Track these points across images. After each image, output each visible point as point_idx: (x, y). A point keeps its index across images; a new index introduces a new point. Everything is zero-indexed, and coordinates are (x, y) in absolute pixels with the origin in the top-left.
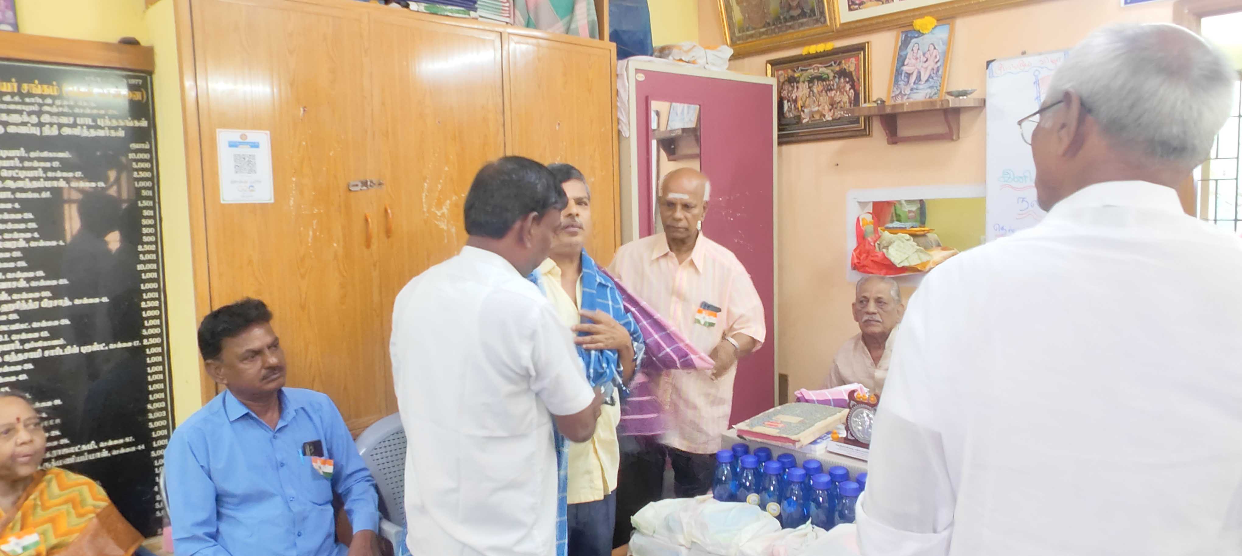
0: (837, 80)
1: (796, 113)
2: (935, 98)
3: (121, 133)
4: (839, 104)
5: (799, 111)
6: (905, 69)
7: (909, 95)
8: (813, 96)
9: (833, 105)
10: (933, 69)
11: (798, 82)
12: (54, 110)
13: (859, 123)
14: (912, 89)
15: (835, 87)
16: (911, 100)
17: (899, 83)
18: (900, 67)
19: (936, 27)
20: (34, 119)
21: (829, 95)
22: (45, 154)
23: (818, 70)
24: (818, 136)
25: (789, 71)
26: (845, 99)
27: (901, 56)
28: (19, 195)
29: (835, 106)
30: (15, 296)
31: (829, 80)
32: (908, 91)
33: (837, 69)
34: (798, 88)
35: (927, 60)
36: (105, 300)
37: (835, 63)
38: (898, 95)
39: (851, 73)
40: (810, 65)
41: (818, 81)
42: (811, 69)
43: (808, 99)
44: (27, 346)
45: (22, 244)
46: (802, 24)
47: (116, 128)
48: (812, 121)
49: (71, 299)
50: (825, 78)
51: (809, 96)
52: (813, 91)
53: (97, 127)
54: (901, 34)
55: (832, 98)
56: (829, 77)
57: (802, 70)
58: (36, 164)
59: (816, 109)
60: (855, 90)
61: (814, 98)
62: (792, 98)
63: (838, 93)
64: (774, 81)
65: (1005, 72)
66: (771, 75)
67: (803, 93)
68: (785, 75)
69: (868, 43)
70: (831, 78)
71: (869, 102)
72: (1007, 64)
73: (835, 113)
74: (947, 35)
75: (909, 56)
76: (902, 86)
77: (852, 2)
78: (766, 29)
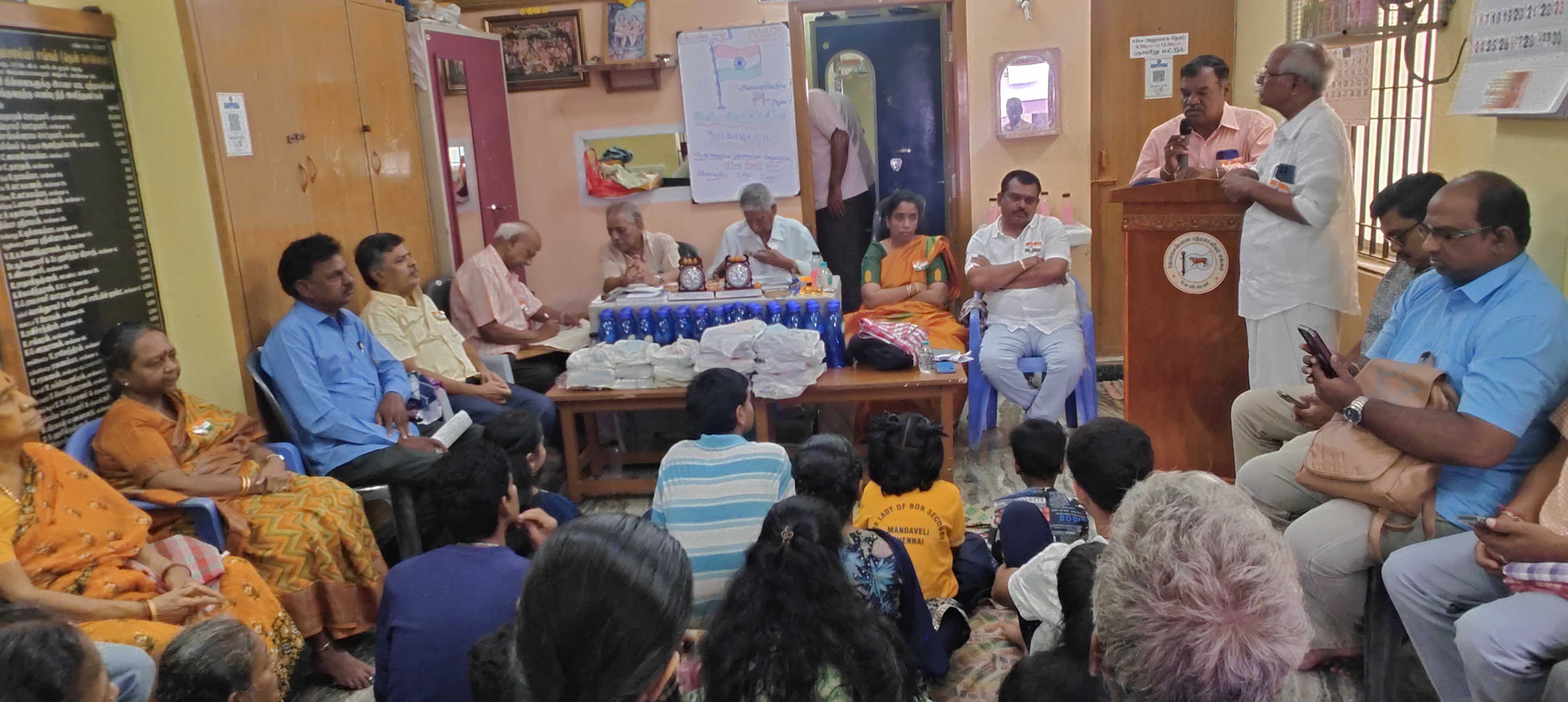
0: (555, 39)
1: (518, 66)
2: (643, 59)
3: (100, 97)
4: (559, 60)
5: (522, 63)
6: (616, 34)
7: (623, 55)
8: (533, 51)
9: (553, 59)
10: (638, 35)
11: (517, 39)
12: (59, 76)
13: (578, 76)
14: (624, 51)
15: (554, 44)
16: (625, 59)
17: (613, 45)
18: (611, 33)
19: (635, 2)
20: (48, 85)
21: (548, 51)
22: (61, 117)
23: (537, 29)
24: (542, 86)
25: (508, 28)
26: (564, 55)
27: (610, 24)
28: (53, 156)
29: (555, 61)
30: (65, 248)
31: (547, 39)
32: (621, 52)
33: (554, 29)
34: (517, 44)
35: (632, 28)
36: (116, 250)
37: (551, 25)
38: (613, 54)
39: (568, 33)
40: (528, 25)
41: (537, 39)
42: (529, 28)
43: (528, 54)
44: (79, 293)
45: (60, 201)
47: (96, 92)
48: (534, 72)
49: (97, 250)
50: (543, 36)
51: (530, 52)
52: (533, 47)
53: (85, 91)
54: (608, 6)
55: (551, 54)
56: (547, 36)
57: (520, 29)
58: (56, 127)
59: (538, 62)
60: (572, 49)
61: (535, 53)
62: (513, 52)
63: (557, 50)
64: (496, 37)
65: (689, 41)
66: (491, 32)
67: (523, 48)
68: (505, 32)
69: (580, 10)
70: (549, 37)
71: (586, 59)
72: (690, 35)
73: (555, 67)
74: (645, 10)
75: (617, 24)
76: (615, 48)
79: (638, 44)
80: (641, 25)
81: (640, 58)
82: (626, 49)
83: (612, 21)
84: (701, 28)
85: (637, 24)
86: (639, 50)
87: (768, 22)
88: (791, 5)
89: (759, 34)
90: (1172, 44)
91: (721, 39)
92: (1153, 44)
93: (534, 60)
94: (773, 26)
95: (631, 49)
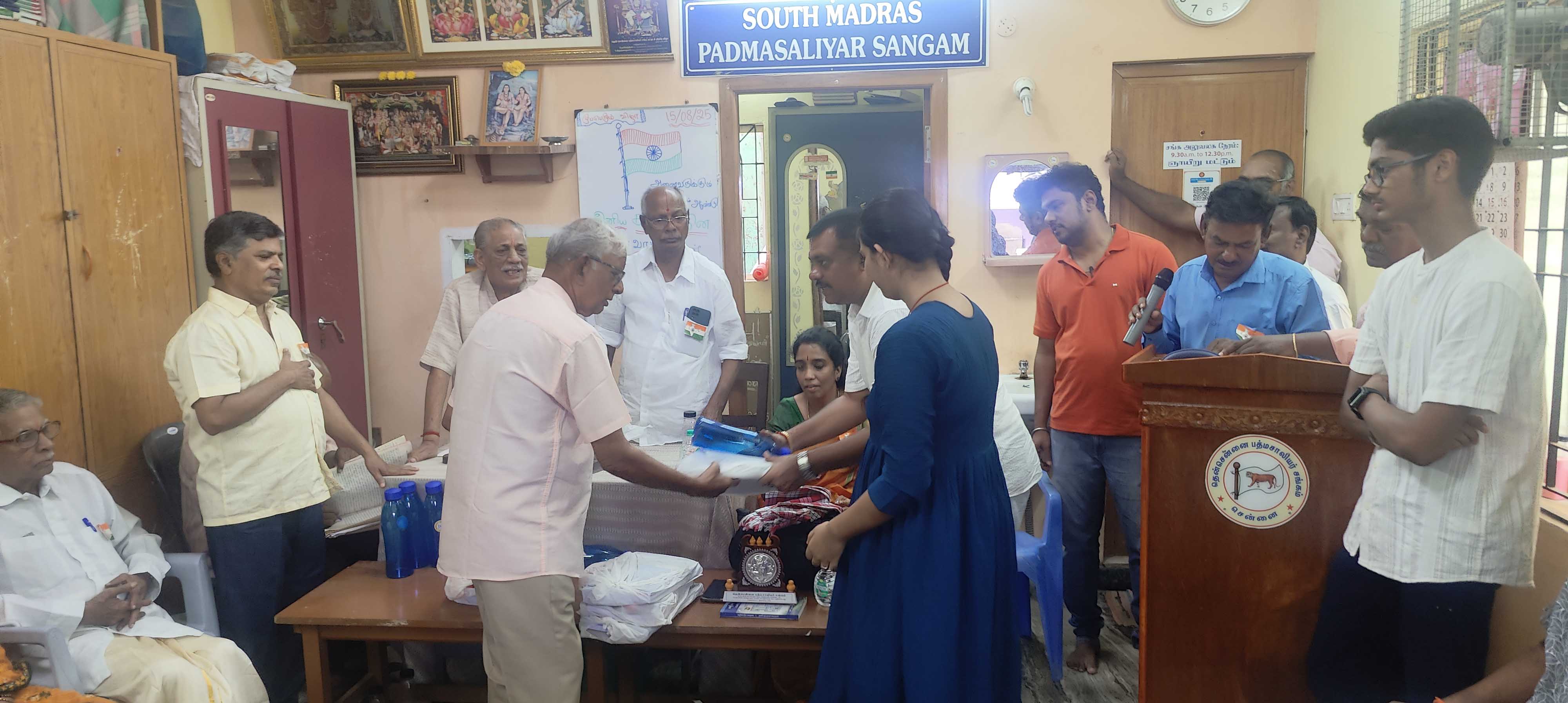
0: (422, 111)
1: (374, 142)
4: (426, 138)
5: (378, 140)
6: (497, 108)
7: (504, 135)
8: (395, 126)
9: (418, 137)
10: (525, 112)
11: (374, 109)
13: (450, 160)
14: (506, 131)
15: (420, 119)
17: (493, 123)
18: (492, 107)
19: (524, 71)
21: (413, 126)
23: (400, 99)
24: (404, 170)
25: (363, 95)
26: (433, 132)
27: (492, 96)
29: (421, 139)
31: (412, 112)
33: (422, 100)
34: (375, 115)
35: (518, 104)
37: (418, 94)
38: (492, 135)
39: (438, 105)
40: (389, 92)
41: (399, 110)
42: (390, 96)
43: (388, 129)
46: (377, 46)
48: (394, 152)
50: (408, 108)
51: (390, 126)
52: (394, 121)
54: (490, 74)
55: (417, 131)
56: (412, 107)
57: (379, 97)
59: (400, 140)
60: (442, 125)
61: (396, 128)
62: (369, 125)
63: (424, 126)
64: (346, 106)
65: (590, 122)
66: (341, 100)
67: (382, 121)
68: (359, 100)
69: (455, 77)
70: (415, 109)
71: (459, 139)
72: (592, 114)
73: (421, 147)
74: (537, 81)
75: (499, 98)
76: (496, 126)
77: (435, 32)
78: (330, 45)
79: (524, 123)
80: (529, 101)
81: (525, 140)
82: (509, 128)
83: (494, 93)
84: (606, 107)
85: (525, 98)
87: (689, 104)
88: (722, 82)
89: (680, 117)
90: (1219, 154)
91: (631, 121)
92: (1193, 152)
93: (395, 137)
94: (698, 108)
95: (515, 129)
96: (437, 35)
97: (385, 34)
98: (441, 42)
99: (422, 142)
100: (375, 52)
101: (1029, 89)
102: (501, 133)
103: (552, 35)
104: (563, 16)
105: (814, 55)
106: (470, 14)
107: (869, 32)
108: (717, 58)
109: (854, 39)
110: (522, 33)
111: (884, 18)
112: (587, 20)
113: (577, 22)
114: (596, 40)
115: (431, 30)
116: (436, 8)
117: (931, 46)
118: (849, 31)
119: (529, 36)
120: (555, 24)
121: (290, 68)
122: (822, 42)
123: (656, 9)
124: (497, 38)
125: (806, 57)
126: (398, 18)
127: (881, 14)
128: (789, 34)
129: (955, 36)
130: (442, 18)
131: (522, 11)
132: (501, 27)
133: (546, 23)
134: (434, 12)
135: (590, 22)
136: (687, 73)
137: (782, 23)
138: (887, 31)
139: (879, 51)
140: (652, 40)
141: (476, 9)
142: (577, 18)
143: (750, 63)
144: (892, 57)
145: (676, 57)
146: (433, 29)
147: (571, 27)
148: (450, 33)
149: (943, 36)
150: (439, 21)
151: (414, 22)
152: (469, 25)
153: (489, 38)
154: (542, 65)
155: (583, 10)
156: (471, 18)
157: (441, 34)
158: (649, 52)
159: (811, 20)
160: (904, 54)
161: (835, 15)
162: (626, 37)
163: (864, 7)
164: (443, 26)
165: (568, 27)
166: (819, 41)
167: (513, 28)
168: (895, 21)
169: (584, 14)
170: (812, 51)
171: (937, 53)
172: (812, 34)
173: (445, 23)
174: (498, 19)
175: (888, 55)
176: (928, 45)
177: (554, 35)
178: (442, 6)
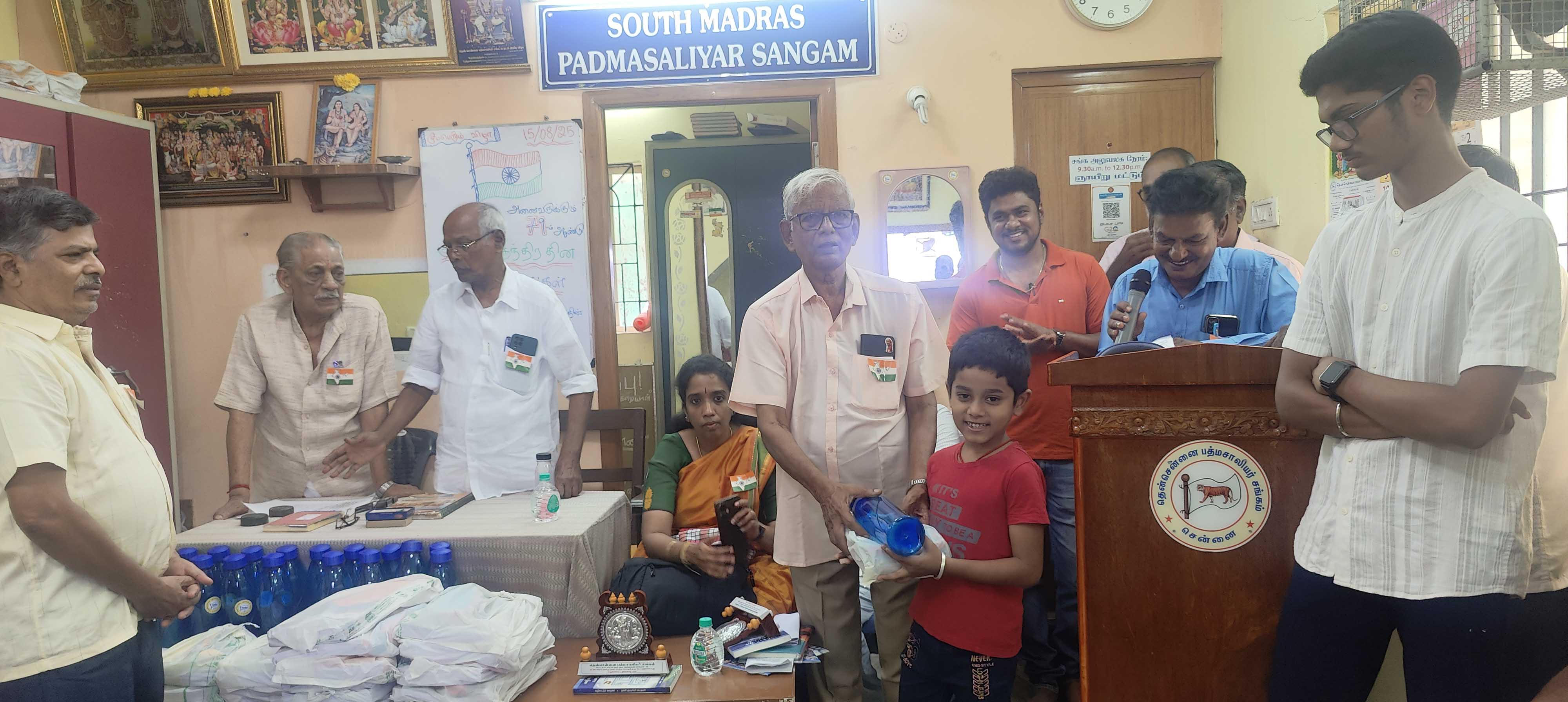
0: (239, 132)
1: (183, 169)
2: (366, 162)
4: (244, 163)
5: (188, 166)
6: (327, 127)
7: (335, 157)
8: (208, 149)
9: (235, 162)
10: (360, 131)
11: (184, 131)
13: (273, 186)
14: (338, 151)
15: (238, 141)
16: (338, 163)
17: (322, 143)
18: (322, 126)
19: (359, 85)
21: (229, 150)
23: (213, 119)
24: (218, 199)
25: (170, 115)
26: (253, 156)
27: (321, 113)
29: (238, 164)
31: (228, 132)
33: (240, 120)
34: (184, 137)
35: (352, 122)
37: (235, 112)
38: (321, 156)
39: (259, 125)
40: (200, 111)
41: (213, 132)
42: (202, 116)
43: (200, 153)
46: (187, 60)
48: (207, 179)
50: (223, 129)
51: (202, 149)
52: (207, 145)
54: (319, 89)
55: (234, 155)
56: (228, 128)
57: (188, 116)
59: (213, 165)
60: (264, 147)
61: (209, 152)
62: (176, 149)
63: (242, 149)
64: (149, 125)
65: (437, 142)
66: (144, 119)
67: (192, 144)
68: (165, 121)
69: (279, 93)
70: (231, 129)
71: (284, 162)
72: (439, 133)
73: (239, 173)
74: (373, 96)
75: (330, 115)
76: (326, 146)
77: (254, 42)
78: (131, 58)
79: (359, 143)
80: (365, 118)
81: (360, 162)
82: (341, 148)
83: (324, 110)
84: (455, 124)
85: (360, 115)
86: (360, 151)
87: (549, 120)
88: (586, 96)
89: (539, 134)
90: (1127, 167)
91: (483, 140)
92: (1101, 166)
93: (207, 162)
94: (559, 125)
95: (348, 149)
96: (256, 46)
97: (195, 45)
98: (262, 53)
99: (240, 166)
100: (185, 65)
101: (923, 97)
102: (331, 154)
103: (391, 44)
104: (403, 23)
105: (688, 65)
106: (294, 22)
107: (748, 39)
108: (579, 70)
109: (731, 47)
110: (356, 42)
111: (764, 23)
112: (431, 28)
113: (419, 30)
114: (441, 49)
115: (249, 40)
116: (254, 14)
117: (816, 54)
118: (725, 39)
119: (364, 45)
120: (393, 31)
121: (80, 82)
122: (696, 50)
123: (509, 14)
124: (327, 48)
125: (679, 67)
126: (210, 27)
127: (761, 19)
128: (659, 42)
129: (842, 43)
130: (261, 26)
131: (354, 18)
132: (331, 36)
133: (382, 31)
134: (252, 19)
135: (434, 30)
136: (546, 86)
137: (651, 30)
138: (767, 37)
139: (759, 60)
140: (505, 49)
141: (302, 15)
142: (419, 25)
143: (616, 74)
144: (774, 66)
145: (533, 68)
146: (251, 38)
147: (413, 35)
148: (271, 43)
149: (829, 43)
150: (259, 30)
151: (228, 31)
152: (293, 33)
153: (317, 48)
154: (379, 78)
155: (425, 16)
156: (296, 25)
157: (261, 44)
158: (502, 62)
159: (683, 27)
160: (787, 62)
161: (710, 21)
162: (476, 46)
163: (741, 11)
164: (263, 35)
165: (409, 36)
166: (692, 49)
167: (345, 37)
168: (775, 27)
169: (427, 21)
170: (686, 60)
171: (823, 61)
172: (685, 41)
173: (266, 31)
174: (327, 26)
175: (769, 63)
176: (813, 53)
177: (392, 45)
178: (261, 12)
